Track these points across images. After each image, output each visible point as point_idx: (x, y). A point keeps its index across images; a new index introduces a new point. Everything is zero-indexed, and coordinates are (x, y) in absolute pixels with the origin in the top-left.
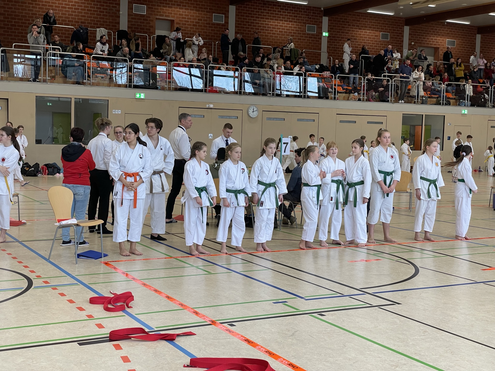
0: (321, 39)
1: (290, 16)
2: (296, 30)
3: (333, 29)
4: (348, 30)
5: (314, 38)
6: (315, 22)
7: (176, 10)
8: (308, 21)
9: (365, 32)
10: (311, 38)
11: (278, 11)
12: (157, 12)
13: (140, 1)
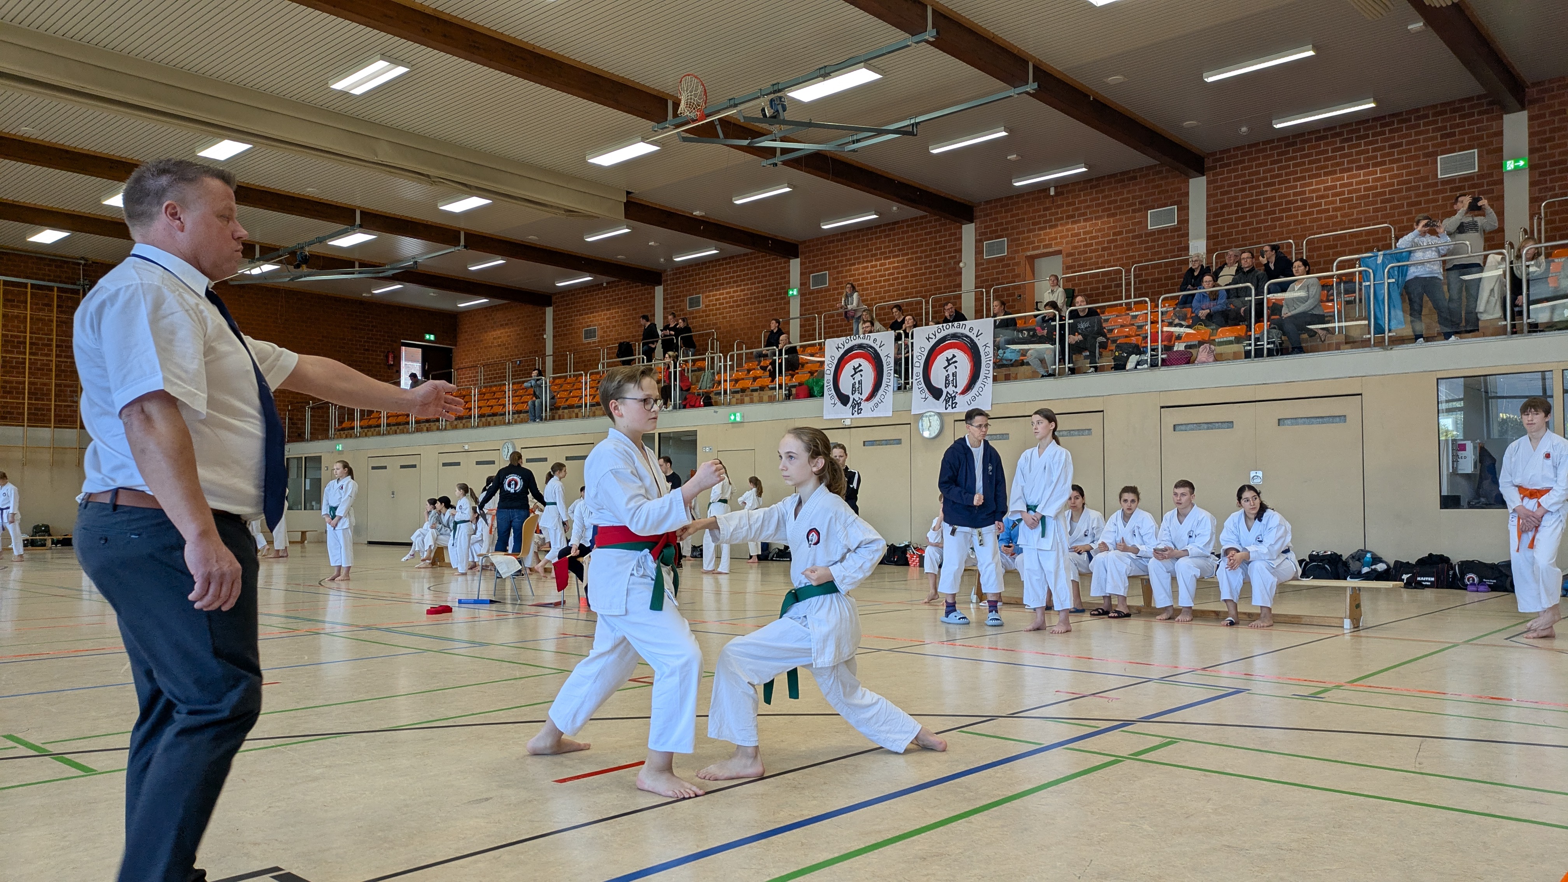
0: (1500, 179)
3: (1551, 139)
8: (1443, 144)
12: (1027, 244)
13: (996, 231)
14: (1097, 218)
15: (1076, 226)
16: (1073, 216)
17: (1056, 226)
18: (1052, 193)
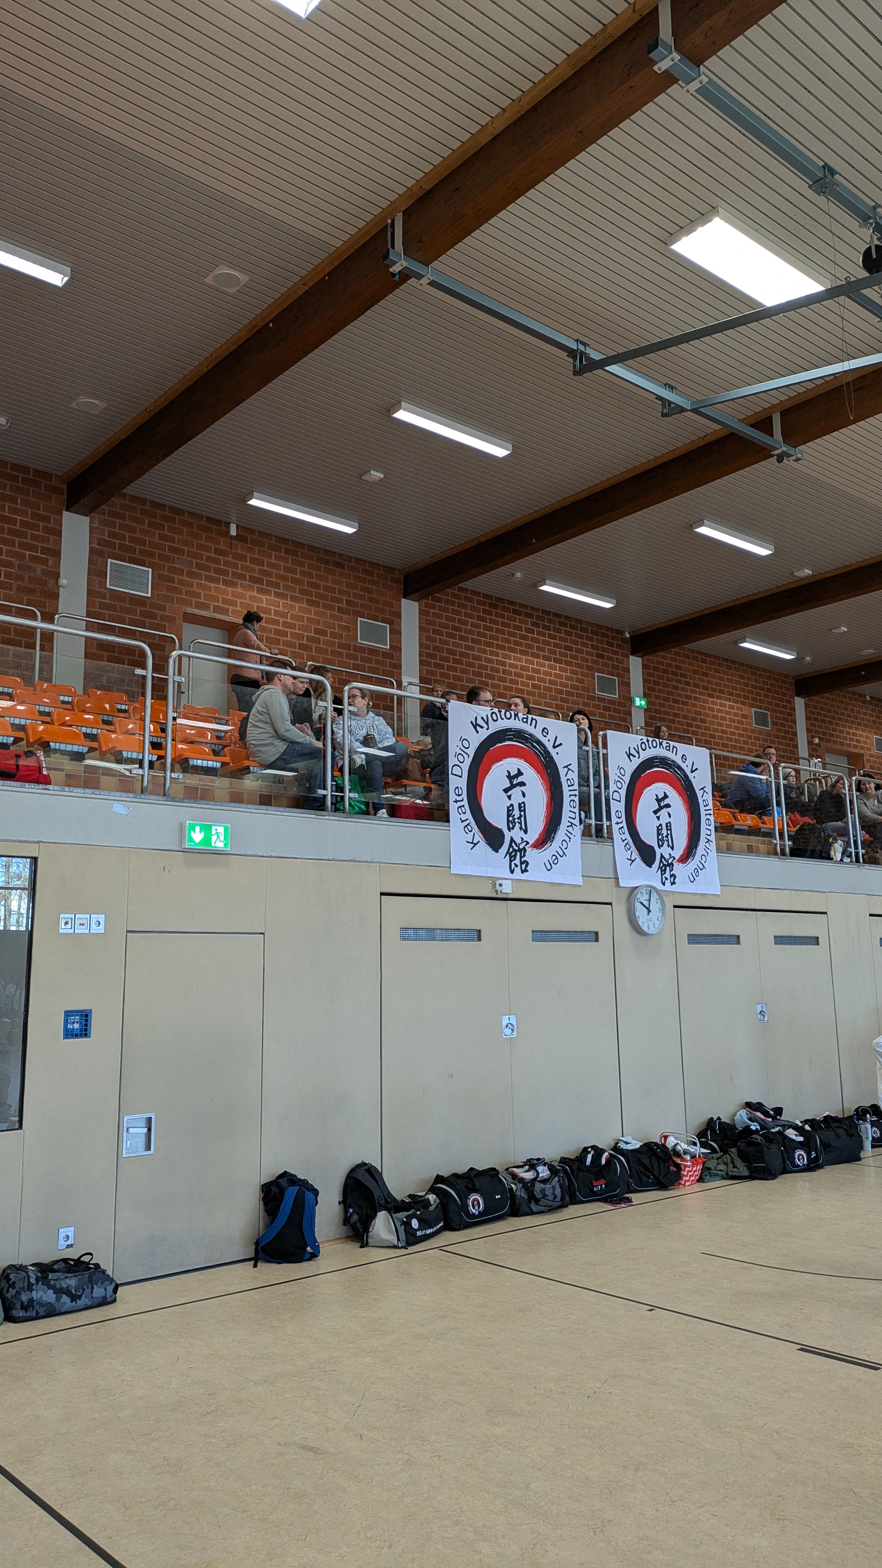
0: (629, 713)
1: (555, 645)
2: (573, 687)
3: (654, 690)
4: (687, 697)
5: (615, 710)
6: (614, 667)
7: (248, 594)
8: (597, 663)
9: (722, 705)
10: (609, 709)
11: (528, 630)
12: (188, 593)
13: (131, 550)
14: (293, 599)
15: (264, 597)
16: (259, 581)
17: (233, 584)
18: (233, 532)
